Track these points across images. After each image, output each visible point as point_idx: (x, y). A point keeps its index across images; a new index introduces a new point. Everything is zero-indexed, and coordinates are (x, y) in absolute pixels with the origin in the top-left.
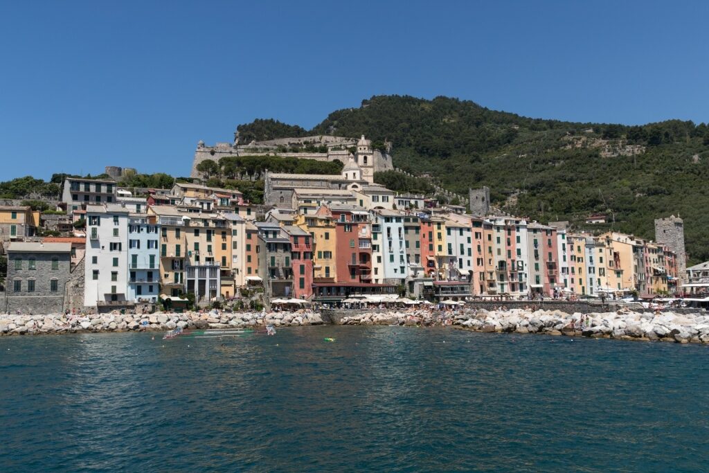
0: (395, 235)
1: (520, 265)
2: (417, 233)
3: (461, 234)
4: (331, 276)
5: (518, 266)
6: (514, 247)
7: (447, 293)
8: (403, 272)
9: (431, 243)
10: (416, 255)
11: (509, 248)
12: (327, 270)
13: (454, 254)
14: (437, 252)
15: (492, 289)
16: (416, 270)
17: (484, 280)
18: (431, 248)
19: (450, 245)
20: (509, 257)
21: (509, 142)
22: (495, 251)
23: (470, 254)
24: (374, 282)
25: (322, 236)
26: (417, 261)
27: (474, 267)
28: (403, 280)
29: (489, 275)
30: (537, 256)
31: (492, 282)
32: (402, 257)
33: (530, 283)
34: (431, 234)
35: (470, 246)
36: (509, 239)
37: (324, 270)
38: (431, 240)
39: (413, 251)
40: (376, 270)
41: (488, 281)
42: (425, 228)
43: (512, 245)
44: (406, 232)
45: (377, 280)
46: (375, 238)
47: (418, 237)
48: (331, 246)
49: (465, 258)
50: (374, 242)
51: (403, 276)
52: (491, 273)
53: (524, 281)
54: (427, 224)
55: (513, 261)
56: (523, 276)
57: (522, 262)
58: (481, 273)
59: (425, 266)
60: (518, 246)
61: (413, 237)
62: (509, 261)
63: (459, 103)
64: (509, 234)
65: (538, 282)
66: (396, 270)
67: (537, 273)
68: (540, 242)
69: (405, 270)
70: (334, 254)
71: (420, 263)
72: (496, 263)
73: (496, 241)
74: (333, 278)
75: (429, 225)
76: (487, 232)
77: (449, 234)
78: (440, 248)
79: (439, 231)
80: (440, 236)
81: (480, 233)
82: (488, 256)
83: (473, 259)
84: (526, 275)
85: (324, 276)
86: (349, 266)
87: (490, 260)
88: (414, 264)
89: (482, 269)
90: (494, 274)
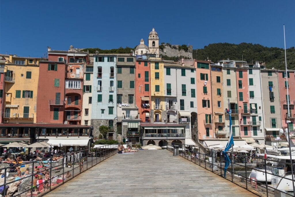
0: (106, 74)
1: (254, 107)
2: (132, 72)
3: (183, 74)
4: (30, 116)
5: (251, 108)
6: (246, 89)
7: (152, 136)
8: (111, 112)
9: (147, 83)
10: (129, 95)
11: (240, 90)
12: (26, 110)
13: (173, 95)
14: (153, 92)
15: (220, 132)
16: (128, 110)
17: (210, 122)
18: (147, 88)
19: (169, 86)
20: (241, 99)
21: (276, 57)
22: (224, 94)
23: (193, 95)
24: (83, 123)
25: (22, 75)
26: (131, 102)
27: (198, 108)
28: (111, 122)
29: (217, 117)
30: (272, 99)
31: (221, 125)
32: (111, 96)
33: (265, 126)
34: (147, 74)
35: (193, 86)
36: (240, 82)
37: (22, 109)
38: (147, 80)
39: (126, 91)
40: (87, 111)
41: (216, 123)
42: (140, 69)
43: (243, 88)
44: (119, 72)
45: (86, 122)
46: (88, 78)
47: (132, 77)
48: (33, 85)
49: (188, 99)
50: (86, 83)
51: (111, 117)
52: (220, 116)
53: (258, 124)
54: (143, 64)
55: (245, 104)
56: (257, 119)
57: (256, 105)
58: (207, 115)
59: (139, 107)
60: (251, 88)
61: (126, 76)
62: (241, 104)
63: (252, 45)
64: (241, 76)
65: (274, 125)
66: (103, 111)
67: (273, 116)
68: (275, 84)
69: (114, 110)
70: (35, 94)
71: (134, 104)
72: (225, 106)
73: (225, 83)
74: (33, 119)
75: (146, 65)
76: (215, 74)
77: (168, 73)
78: (157, 88)
79: (157, 71)
80: (157, 76)
81: (207, 75)
82: (216, 98)
83: (197, 101)
84: (260, 118)
85: (21, 116)
86: (51, 106)
87: (219, 103)
88: (127, 104)
89: (208, 111)
90: (224, 117)
